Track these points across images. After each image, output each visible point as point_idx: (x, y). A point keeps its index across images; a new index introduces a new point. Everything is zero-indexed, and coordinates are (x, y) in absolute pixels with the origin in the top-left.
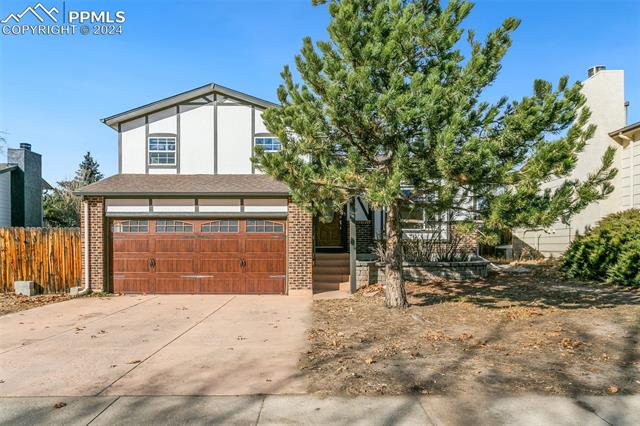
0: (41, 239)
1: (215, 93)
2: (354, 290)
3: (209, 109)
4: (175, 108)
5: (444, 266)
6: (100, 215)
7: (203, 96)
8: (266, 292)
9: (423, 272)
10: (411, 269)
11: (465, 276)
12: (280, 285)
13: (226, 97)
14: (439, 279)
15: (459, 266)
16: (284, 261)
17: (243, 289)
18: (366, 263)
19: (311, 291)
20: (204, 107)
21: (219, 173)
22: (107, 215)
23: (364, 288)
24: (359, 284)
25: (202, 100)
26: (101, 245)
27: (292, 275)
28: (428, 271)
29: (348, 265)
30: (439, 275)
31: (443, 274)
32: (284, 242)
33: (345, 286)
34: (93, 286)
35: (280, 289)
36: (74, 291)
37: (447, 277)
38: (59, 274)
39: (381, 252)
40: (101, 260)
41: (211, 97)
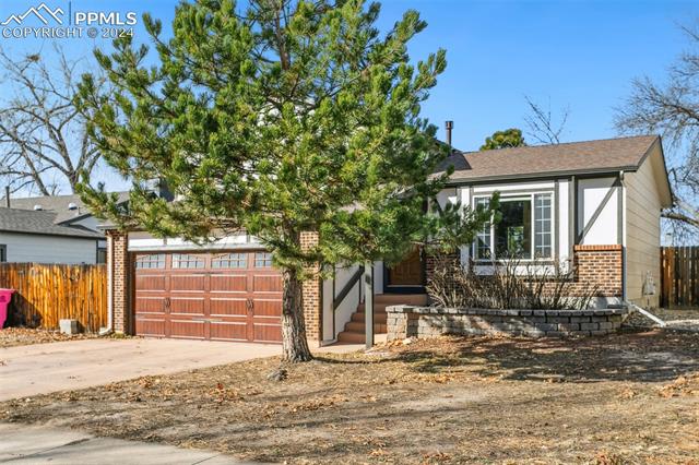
0: (84, 275)
6: (122, 250)
22: (129, 250)
26: (122, 283)
34: (115, 326)
36: (103, 331)
38: (97, 313)
40: (122, 299)
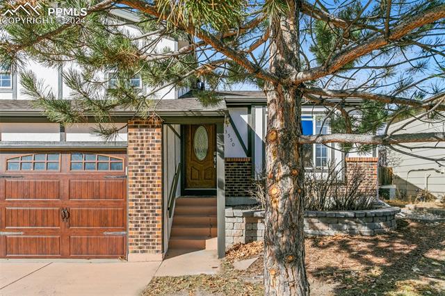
2: (223, 253)
5: (346, 217)
8: (98, 256)
11: (375, 231)
12: (119, 247)
14: (341, 235)
15: (366, 216)
16: (124, 211)
17: (66, 251)
18: (239, 212)
19: (160, 256)
23: (237, 248)
24: (229, 244)
27: (133, 233)
28: (327, 223)
29: (215, 214)
30: (340, 229)
31: (345, 227)
32: (124, 184)
33: (212, 244)
35: (119, 252)
37: (352, 233)
39: (262, 196)
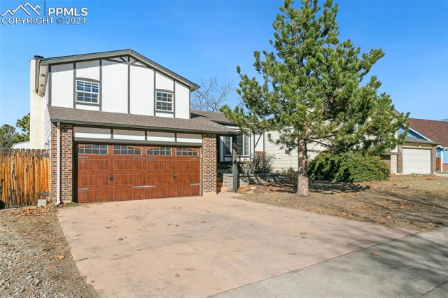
1: (129, 56)
3: (125, 66)
4: (99, 61)
7: (120, 57)
8: (188, 195)
9: (260, 179)
10: (254, 178)
13: (137, 60)
16: (199, 174)
17: (175, 194)
19: (216, 193)
20: (121, 64)
21: (131, 113)
22: (75, 139)
25: (119, 59)
26: (71, 164)
32: (199, 162)
34: (63, 198)
35: (196, 192)
41: (126, 59)
